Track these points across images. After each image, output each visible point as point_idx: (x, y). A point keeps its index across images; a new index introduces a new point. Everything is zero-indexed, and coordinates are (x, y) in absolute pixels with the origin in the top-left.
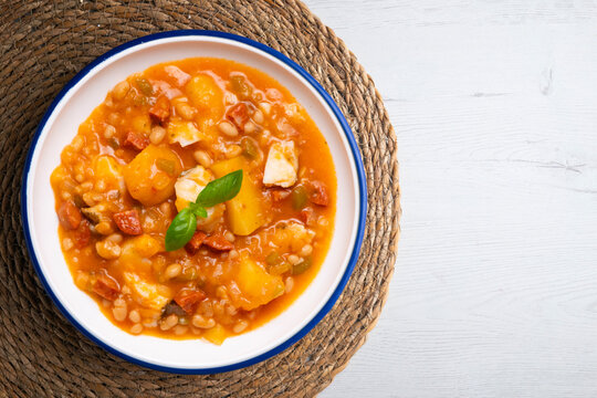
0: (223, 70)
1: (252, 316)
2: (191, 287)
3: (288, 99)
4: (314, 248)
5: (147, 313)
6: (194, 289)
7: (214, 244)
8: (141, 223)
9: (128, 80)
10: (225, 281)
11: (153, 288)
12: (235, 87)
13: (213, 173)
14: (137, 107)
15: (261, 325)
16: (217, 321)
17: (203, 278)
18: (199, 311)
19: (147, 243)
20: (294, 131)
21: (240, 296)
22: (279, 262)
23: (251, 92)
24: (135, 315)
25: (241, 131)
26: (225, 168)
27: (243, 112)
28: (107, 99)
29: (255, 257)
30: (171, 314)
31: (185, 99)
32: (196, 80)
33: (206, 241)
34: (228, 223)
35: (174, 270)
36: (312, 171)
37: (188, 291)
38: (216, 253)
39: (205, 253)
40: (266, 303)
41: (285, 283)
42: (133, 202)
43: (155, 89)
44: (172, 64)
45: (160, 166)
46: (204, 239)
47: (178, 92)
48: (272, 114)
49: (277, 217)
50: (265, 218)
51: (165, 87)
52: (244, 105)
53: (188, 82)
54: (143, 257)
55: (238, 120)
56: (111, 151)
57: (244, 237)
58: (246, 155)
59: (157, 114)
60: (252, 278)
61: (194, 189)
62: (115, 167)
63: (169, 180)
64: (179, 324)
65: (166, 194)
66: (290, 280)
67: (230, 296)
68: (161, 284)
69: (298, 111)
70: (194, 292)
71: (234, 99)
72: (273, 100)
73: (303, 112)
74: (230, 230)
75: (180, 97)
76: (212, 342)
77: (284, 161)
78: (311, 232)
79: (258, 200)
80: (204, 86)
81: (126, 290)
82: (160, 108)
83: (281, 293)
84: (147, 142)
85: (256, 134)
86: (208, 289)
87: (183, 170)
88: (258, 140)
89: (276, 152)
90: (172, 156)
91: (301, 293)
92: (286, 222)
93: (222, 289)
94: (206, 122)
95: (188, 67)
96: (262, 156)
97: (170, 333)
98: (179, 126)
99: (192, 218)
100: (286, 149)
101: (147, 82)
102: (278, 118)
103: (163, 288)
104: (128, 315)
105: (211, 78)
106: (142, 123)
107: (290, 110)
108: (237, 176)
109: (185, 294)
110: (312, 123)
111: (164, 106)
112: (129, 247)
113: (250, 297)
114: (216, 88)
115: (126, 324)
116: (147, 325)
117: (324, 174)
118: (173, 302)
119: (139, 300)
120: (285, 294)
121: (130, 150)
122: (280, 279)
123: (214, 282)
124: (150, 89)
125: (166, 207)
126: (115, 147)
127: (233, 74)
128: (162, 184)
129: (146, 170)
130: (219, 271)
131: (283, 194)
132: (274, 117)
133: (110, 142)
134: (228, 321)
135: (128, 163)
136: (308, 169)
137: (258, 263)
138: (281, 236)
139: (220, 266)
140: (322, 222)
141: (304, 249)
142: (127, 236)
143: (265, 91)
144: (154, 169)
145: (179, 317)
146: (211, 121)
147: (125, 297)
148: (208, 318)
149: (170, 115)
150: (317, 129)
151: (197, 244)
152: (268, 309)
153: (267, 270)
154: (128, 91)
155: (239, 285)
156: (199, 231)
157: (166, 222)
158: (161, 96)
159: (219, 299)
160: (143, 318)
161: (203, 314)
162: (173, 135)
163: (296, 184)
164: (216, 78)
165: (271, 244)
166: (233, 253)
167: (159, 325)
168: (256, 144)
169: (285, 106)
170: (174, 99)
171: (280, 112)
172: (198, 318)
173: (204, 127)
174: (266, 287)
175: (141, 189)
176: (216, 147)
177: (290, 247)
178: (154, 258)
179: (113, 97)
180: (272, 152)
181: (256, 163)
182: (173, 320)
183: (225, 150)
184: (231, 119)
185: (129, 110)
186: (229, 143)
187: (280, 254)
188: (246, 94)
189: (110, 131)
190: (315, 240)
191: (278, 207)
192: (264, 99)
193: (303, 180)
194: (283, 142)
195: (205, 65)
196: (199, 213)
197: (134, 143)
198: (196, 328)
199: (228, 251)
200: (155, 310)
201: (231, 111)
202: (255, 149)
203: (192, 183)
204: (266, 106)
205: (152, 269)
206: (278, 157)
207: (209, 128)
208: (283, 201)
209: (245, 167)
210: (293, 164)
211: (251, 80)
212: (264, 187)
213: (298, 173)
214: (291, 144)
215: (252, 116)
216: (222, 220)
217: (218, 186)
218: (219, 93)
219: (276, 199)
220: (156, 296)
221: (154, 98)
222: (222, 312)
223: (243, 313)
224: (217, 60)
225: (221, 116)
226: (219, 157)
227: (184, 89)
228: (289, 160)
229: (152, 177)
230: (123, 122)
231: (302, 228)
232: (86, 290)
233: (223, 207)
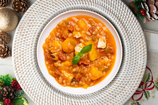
0: (87, 18)
1: (95, 82)
2: (79, 74)
3: (104, 26)
4: (111, 64)
5: (67, 81)
7: (85, 63)
8: (66, 57)
9: (62, 21)
10: (88, 73)
11: (69, 74)
12: (90, 23)
13: (84, 45)
14: (65, 28)
15: (97, 84)
16: (86, 83)
17: (82, 72)
18: (81, 80)
19: (67, 63)
20: (105, 34)
21: (91, 76)
22: (101, 68)
23: (94, 24)
24: (64, 81)
25: (92, 34)
26: (88, 44)
27: (92, 29)
28: (57, 26)
29: (95, 66)
30: (74, 81)
31: (77, 26)
32: (80, 21)
34: (88, 58)
35: (74, 70)
36: (110, 44)
37: (78, 75)
38: (85, 65)
39: (82, 65)
40: (98, 78)
42: (64, 52)
43: (70, 23)
44: (74, 17)
45: (71, 43)
46: (82, 62)
47: (76, 24)
48: (100, 29)
49: (101, 56)
50: (98, 57)
51: (72, 23)
52: (92, 27)
53: (78, 21)
54: (67, 66)
55: (91, 31)
56: (58, 39)
57: (92, 61)
58: (93, 40)
59: (70, 30)
60: (95, 72)
61: (80, 49)
62: (59, 43)
63: (73, 47)
64: (76, 84)
65: (72, 50)
66: (104, 72)
67: (89, 76)
68: (71, 73)
69: (106, 29)
71: (90, 26)
72: (100, 26)
73: (108, 29)
74: (89, 60)
75: (76, 25)
76: (84, 88)
77: (103, 42)
78: (110, 60)
79: (96, 52)
80: (82, 22)
81: (62, 75)
82: (71, 28)
83: (102, 76)
84: (67, 37)
85: (96, 35)
86: (83, 75)
87: (77, 44)
90: (74, 41)
91: (107, 76)
92: (103, 57)
93: (87, 75)
94: (83, 32)
95: (78, 18)
96: (97, 41)
97: (73, 86)
98: (76, 33)
99: (79, 57)
100: (103, 38)
101: (67, 21)
103: (72, 75)
104: (62, 81)
105: (84, 20)
106: (66, 32)
107: (104, 29)
108: (91, 46)
111: (72, 28)
112: (63, 64)
113: (94, 77)
114: (85, 23)
115: (62, 84)
116: (68, 84)
117: (113, 45)
118: (74, 78)
119: (65, 78)
120: (103, 76)
121: (63, 39)
122: (102, 72)
123: (85, 73)
124: (68, 23)
125: (72, 54)
126: (59, 38)
127: (90, 19)
128: (71, 48)
129: (67, 44)
130: (86, 70)
131: (102, 50)
132: (100, 30)
133: (58, 37)
134: (88, 83)
135: (62, 42)
136: (109, 44)
137: (96, 68)
138: (102, 61)
139: (86, 69)
140: (113, 57)
141: (108, 64)
142: (62, 61)
143: (98, 24)
144: (69, 44)
145: (76, 82)
146: (84, 31)
147: (62, 77)
148: (83, 82)
149: (73, 30)
150: (111, 33)
151: (80, 63)
152: (99, 80)
153: (99, 70)
154: (63, 24)
155: (91, 74)
156: (81, 60)
157: (72, 57)
158: (71, 25)
159: (86, 77)
160: (66, 82)
161: (82, 81)
162: (74, 35)
163: (106, 47)
164: (85, 20)
165: (99, 63)
166: (90, 65)
167: (71, 84)
168: (96, 37)
169: (103, 27)
170: (74, 26)
171: (102, 29)
172: (81, 82)
173: (82, 33)
175: (66, 49)
176: (85, 38)
177: (104, 64)
178: (69, 67)
179: (59, 25)
180: (100, 39)
181: (96, 42)
182: (74, 83)
183: (88, 39)
184: (89, 31)
185: (63, 28)
186: (89, 37)
187: (102, 66)
188: (93, 24)
189: (58, 34)
190: (111, 62)
191: (101, 54)
192: (98, 26)
193: (108, 47)
194: (103, 37)
195: (82, 17)
196: (81, 55)
197: (64, 37)
198: (80, 85)
199: (88, 65)
200: (69, 80)
201: (89, 29)
202: (95, 39)
203: (79, 47)
204: (98, 28)
205: (69, 70)
206: (101, 41)
208: (102, 52)
209: (93, 43)
210: (105, 43)
211: (94, 21)
212: (98, 48)
213: (106, 45)
214: (105, 37)
215: (95, 30)
216: (87, 57)
217: (86, 48)
218: (86, 24)
219: (101, 52)
220: (70, 76)
221: (69, 26)
222: (87, 81)
223: (92, 81)
224: (85, 16)
225: (87, 30)
226: (86, 41)
227: (77, 23)
228: (104, 41)
229: (69, 46)
230: (61, 32)
231: (107, 59)
232: (52, 75)
233: (87, 53)
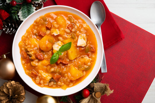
0: (66, 15)
1: (74, 82)
2: (57, 74)
3: (84, 22)
4: (91, 63)
5: (45, 81)
6: (58, 74)
7: (64, 62)
8: (44, 56)
9: (40, 17)
10: (67, 73)
11: (47, 74)
12: (69, 19)
13: (63, 43)
14: (42, 25)
15: (77, 84)
16: (65, 84)
17: (61, 72)
18: (59, 81)
19: (45, 62)
20: (86, 31)
21: (71, 76)
22: (81, 67)
23: (74, 20)
24: (42, 82)
25: (71, 31)
26: (67, 41)
27: (72, 26)
28: (34, 22)
29: (75, 66)
30: (52, 81)
31: (56, 23)
32: (59, 17)
33: (61, 62)
34: (67, 56)
35: (52, 69)
36: (91, 42)
37: (56, 75)
38: (64, 65)
39: (61, 65)
40: (78, 78)
41: (83, 73)
42: (41, 51)
43: (47, 20)
44: (52, 13)
45: (49, 41)
47: (54, 21)
48: (80, 26)
49: (81, 55)
50: (78, 55)
51: (50, 19)
52: (72, 24)
53: (56, 18)
54: (44, 66)
55: (70, 28)
56: (35, 37)
57: (72, 60)
58: (73, 38)
59: (48, 27)
60: (74, 71)
61: (58, 47)
62: (36, 41)
63: (51, 45)
64: (54, 84)
65: (50, 48)
67: (68, 77)
68: (49, 73)
69: (87, 26)
71: (69, 22)
72: (80, 23)
73: (88, 26)
74: (68, 58)
75: (54, 22)
76: (63, 89)
77: (83, 40)
78: (90, 59)
79: (76, 50)
80: (61, 19)
81: (39, 75)
82: (49, 25)
84: (45, 34)
85: (75, 32)
86: (62, 75)
87: (55, 42)
89: (81, 37)
90: (52, 38)
91: (87, 76)
92: (83, 56)
93: (66, 75)
94: (61, 29)
95: (56, 14)
96: (77, 38)
97: (51, 87)
98: (54, 30)
99: (58, 55)
100: (84, 36)
101: (45, 18)
103: (50, 74)
104: (40, 82)
105: (63, 17)
106: (44, 29)
107: (85, 26)
108: (70, 44)
109: (56, 76)
110: (91, 29)
111: (50, 24)
112: (40, 63)
114: (64, 19)
115: (39, 84)
117: (94, 43)
118: (52, 78)
119: (43, 78)
120: (83, 76)
121: (40, 36)
122: (82, 72)
123: (63, 73)
125: (50, 52)
126: (36, 36)
127: (69, 16)
128: (49, 46)
129: (45, 42)
130: (65, 70)
131: (82, 49)
132: (80, 27)
133: (35, 34)
134: (67, 83)
135: (40, 40)
136: (89, 42)
137: (76, 68)
138: (82, 60)
139: (65, 68)
140: (93, 56)
141: (88, 64)
142: (40, 60)
143: (78, 20)
144: (47, 42)
145: (54, 82)
146: (63, 28)
147: (39, 77)
149: (52, 27)
150: (92, 31)
151: (59, 62)
152: (79, 80)
153: (78, 69)
154: (40, 20)
155: (70, 74)
156: (60, 59)
157: (50, 56)
158: (49, 22)
159: (65, 77)
160: (44, 83)
161: (61, 82)
162: (52, 32)
163: (86, 46)
164: (64, 17)
165: (79, 62)
166: (69, 65)
168: (75, 35)
169: (83, 24)
170: (52, 22)
171: (82, 26)
172: (59, 83)
173: (61, 30)
174: (78, 74)
175: (43, 47)
176: (64, 36)
177: (85, 63)
178: (47, 66)
179: (36, 22)
180: (80, 37)
181: (75, 40)
182: (52, 83)
183: (67, 37)
184: (68, 28)
185: (40, 25)
186: (68, 34)
187: (82, 65)
188: (73, 21)
189: (35, 31)
190: (91, 61)
191: (81, 52)
192: (77, 22)
193: (88, 45)
194: (83, 34)
195: (61, 13)
196: (59, 54)
197: (42, 35)
198: (58, 85)
199: (67, 64)
200: (47, 80)
201: (68, 26)
202: (75, 36)
203: (58, 46)
204: (78, 25)
205: (47, 69)
206: (81, 39)
207: (62, 30)
208: (83, 51)
209: (72, 41)
211: (73, 17)
212: (77, 47)
213: (87, 43)
214: (85, 35)
215: (74, 27)
217: (65, 46)
218: (65, 21)
219: (81, 50)
220: (48, 76)
221: (47, 22)
222: (66, 81)
223: (71, 81)
224: (64, 12)
225: (66, 27)
226: (65, 38)
227: (55, 20)
228: (84, 39)
229: (46, 44)
231: (88, 58)
232: (29, 75)
233: (66, 52)
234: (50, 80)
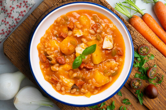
0: (90, 14)
1: (99, 89)
2: (81, 80)
3: (110, 22)
4: (118, 68)
5: (67, 88)
7: (88, 67)
8: (65, 60)
9: (61, 16)
10: (91, 78)
11: (69, 80)
12: (94, 19)
13: (87, 45)
14: (64, 25)
15: (102, 92)
16: (88, 91)
17: (84, 77)
18: (83, 87)
19: (67, 66)
20: (112, 32)
21: (95, 83)
22: (107, 72)
23: (99, 20)
24: (63, 89)
25: (96, 32)
26: (91, 43)
27: (96, 27)
28: (54, 22)
29: (100, 71)
30: (74, 88)
31: (79, 22)
32: (82, 16)
34: (92, 60)
35: (75, 75)
38: (88, 70)
39: (85, 69)
40: (103, 85)
41: (109, 79)
42: (62, 54)
43: (69, 19)
44: (75, 12)
45: (71, 43)
46: (84, 65)
47: (76, 20)
48: (105, 27)
49: (107, 59)
50: (103, 59)
51: (72, 19)
52: (97, 24)
53: (79, 17)
54: (66, 71)
55: (95, 29)
57: (97, 64)
58: (97, 40)
59: (70, 27)
60: (99, 77)
61: (81, 50)
62: (57, 43)
63: (74, 47)
64: (77, 91)
65: (73, 51)
66: (111, 78)
67: (92, 83)
68: (71, 79)
69: (113, 26)
70: (81, 81)
71: (93, 22)
72: (106, 23)
73: (115, 27)
74: (93, 62)
75: (77, 22)
76: (87, 97)
77: (109, 41)
78: (117, 63)
79: (101, 53)
80: (84, 18)
81: (60, 81)
82: (71, 25)
84: (67, 36)
85: (100, 33)
86: (86, 81)
87: (78, 44)
88: (101, 35)
89: (107, 39)
90: (74, 40)
91: (114, 82)
92: (109, 60)
93: (90, 81)
94: (85, 29)
95: (79, 13)
96: (102, 40)
97: (74, 94)
98: (77, 31)
99: (81, 59)
100: (110, 37)
101: (67, 17)
102: (107, 28)
103: (72, 80)
104: (61, 88)
105: (86, 16)
106: (65, 30)
107: (111, 26)
108: (95, 46)
109: (78, 82)
112: (61, 68)
114: (88, 19)
115: (60, 91)
116: (67, 92)
117: (121, 45)
118: (75, 85)
119: (64, 84)
120: (109, 82)
121: (62, 38)
122: (108, 77)
123: (87, 78)
125: (73, 55)
126: (57, 37)
127: (93, 15)
128: (71, 48)
129: (67, 44)
131: (109, 52)
132: (106, 28)
133: (55, 36)
134: (92, 90)
135: (61, 42)
137: (101, 73)
138: (108, 64)
139: (89, 74)
140: (121, 60)
141: (115, 68)
142: (61, 64)
143: (103, 20)
144: (69, 44)
145: (77, 89)
146: (86, 29)
147: (60, 83)
148: (86, 89)
149: (74, 27)
150: (119, 31)
151: (82, 67)
152: (104, 87)
153: (104, 75)
154: (61, 20)
155: (95, 79)
156: (83, 63)
157: (73, 60)
158: (71, 22)
159: (89, 84)
160: (65, 90)
161: (84, 88)
162: (75, 34)
163: (113, 48)
164: (88, 16)
165: (105, 67)
166: (93, 70)
167: (71, 92)
168: (100, 36)
169: (109, 24)
170: (75, 22)
171: (108, 26)
172: (82, 89)
173: (84, 31)
174: (104, 80)
175: (65, 50)
176: (88, 37)
177: (111, 68)
178: (69, 71)
179: (56, 22)
180: (105, 39)
181: (100, 42)
182: (75, 90)
183: (91, 38)
184: (93, 28)
185: (61, 26)
186: (92, 36)
187: (108, 70)
188: (97, 21)
189: (55, 32)
190: (119, 65)
191: (107, 56)
192: (103, 22)
193: (115, 47)
194: (109, 35)
195: (85, 12)
196: (83, 57)
197: (63, 36)
198: (82, 92)
199: (92, 69)
200: (69, 87)
201: (93, 26)
202: (100, 38)
203: (81, 48)
204: (104, 25)
205: (68, 74)
206: (107, 40)
207: (86, 31)
208: (109, 54)
209: (97, 43)
210: (112, 42)
211: (99, 16)
212: (103, 49)
213: (113, 45)
214: (111, 36)
215: (99, 28)
216: (90, 59)
217: (89, 49)
218: (89, 21)
219: (107, 53)
220: (70, 83)
221: (69, 22)
222: (90, 88)
223: (96, 88)
224: (88, 10)
225: (90, 28)
226: (89, 40)
227: (78, 19)
228: (111, 41)
229: (68, 46)
230: (59, 29)
231: (115, 62)
232: (48, 81)
233: (90, 55)
234: (73, 86)
